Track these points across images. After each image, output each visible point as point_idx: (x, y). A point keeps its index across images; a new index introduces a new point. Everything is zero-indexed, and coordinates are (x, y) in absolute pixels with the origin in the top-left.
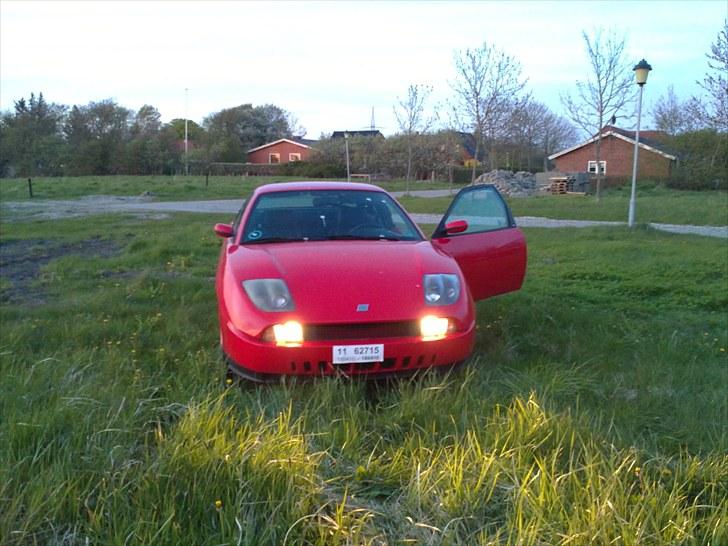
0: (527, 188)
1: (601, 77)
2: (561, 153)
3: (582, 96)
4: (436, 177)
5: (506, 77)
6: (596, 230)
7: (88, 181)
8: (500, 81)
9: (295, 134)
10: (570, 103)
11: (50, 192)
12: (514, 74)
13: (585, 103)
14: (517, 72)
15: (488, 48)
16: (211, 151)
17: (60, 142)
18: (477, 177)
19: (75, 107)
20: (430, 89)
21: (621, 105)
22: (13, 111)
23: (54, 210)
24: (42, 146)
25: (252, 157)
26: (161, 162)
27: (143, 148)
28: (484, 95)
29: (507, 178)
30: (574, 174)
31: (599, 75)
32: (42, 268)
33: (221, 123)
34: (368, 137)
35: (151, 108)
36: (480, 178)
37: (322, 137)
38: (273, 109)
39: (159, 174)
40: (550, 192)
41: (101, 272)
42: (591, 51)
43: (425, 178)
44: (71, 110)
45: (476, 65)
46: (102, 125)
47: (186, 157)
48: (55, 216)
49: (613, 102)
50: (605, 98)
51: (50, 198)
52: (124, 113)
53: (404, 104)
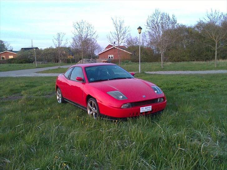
1: (118, 31)
8: (88, 32)
10: (110, 38)
12: (92, 30)
13: (113, 38)
15: (83, 22)
20: (64, 34)
21: (124, 39)
29: (88, 61)
42: (114, 23)
45: (80, 27)
50: (119, 37)
53: (56, 39)
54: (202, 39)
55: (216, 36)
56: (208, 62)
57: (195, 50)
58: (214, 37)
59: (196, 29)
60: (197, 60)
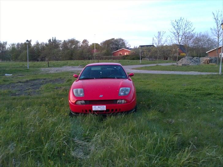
0: (197, 62)
2: (210, 51)
3: (212, 33)
4: (170, 59)
5: (188, 28)
6: (208, 75)
7: (65, 62)
8: (186, 29)
9: (127, 47)
11: (54, 65)
13: (213, 35)
14: (191, 26)
15: (182, 19)
16: (102, 53)
17: (60, 51)
19: (64, 40)
20: (164, 32)
22: (48, 42)
23: (53, 70)
24: (54, 52)
25: (114, 54)
26: (87, 56)
27: (82, 52)
28: (181, 33)
29: (190, 59)
30: (212, 58)
31: (218, 26)
32: (42, 86)
33: (105, 44)
34: (149, 47)
35: (86, 40)
37: (134, 47)
38: (121, 39)
39: (87, 60)
40: (204, 64)
41: (55, 87)
42: (215, 18)
43: (166, 60)
44: (63, 41)
45: (178, 24)
46: (71, 46)
47: (95, 54)
48: (53, 72)
51: (53, 67)
52: (78, 42)
53: (156, 37)
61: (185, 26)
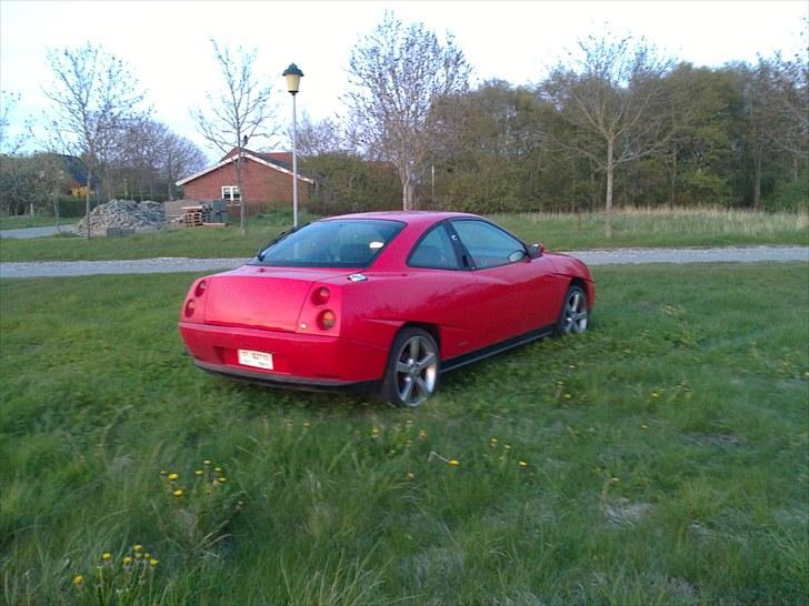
0: (154, 220)
1: (235, 87)
2: (190, 178)
3: (215, 109)
4: (35, 210)
5: (120, 86)
8: (113, 89)
10: (202, 118)
12: (130, 83)
13: (218, 118)
14: (133, 80)
15: (93, 49)
18: (92, 210)
20: (15, 98)
21: (260, 120)
28: (92, 107)
29: (129, 209)
30: (210, 202)
31: (232, 86)
36: (95, 210)
40: (185, 224)
42: (220, 57)
43: (21, 213)
45: (79, 69)
49: (250, 117)
50: (241, 112)
54: (567, 132)
55: (608, 118)
56: (584, 216)
57: (540, 173)
58: (601, 122)
59: (546, 96)
60: (549, 208)
61: (110, 77)
